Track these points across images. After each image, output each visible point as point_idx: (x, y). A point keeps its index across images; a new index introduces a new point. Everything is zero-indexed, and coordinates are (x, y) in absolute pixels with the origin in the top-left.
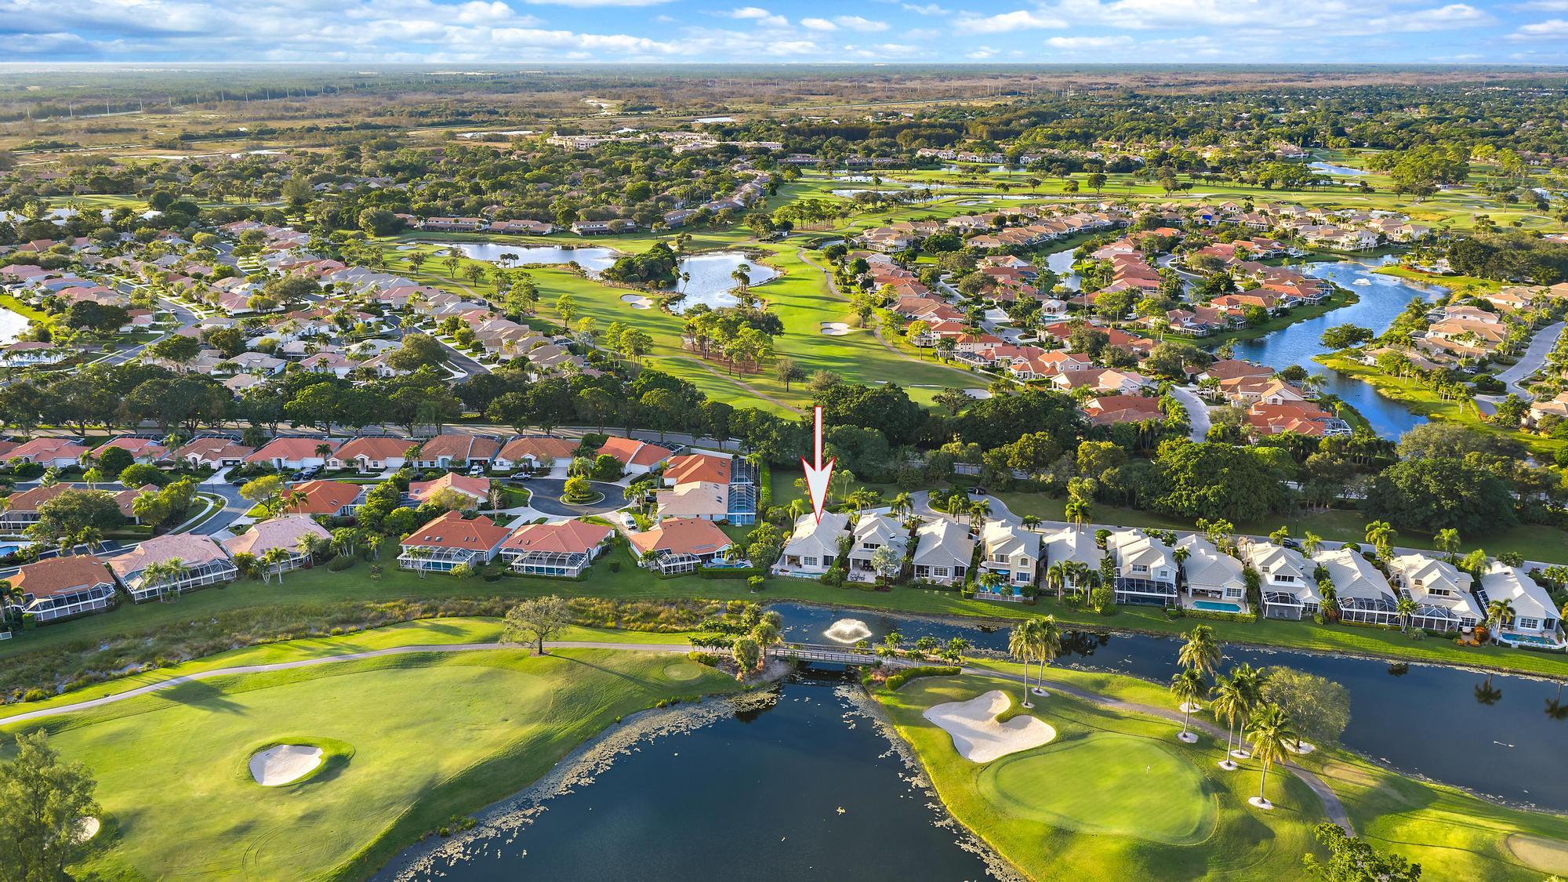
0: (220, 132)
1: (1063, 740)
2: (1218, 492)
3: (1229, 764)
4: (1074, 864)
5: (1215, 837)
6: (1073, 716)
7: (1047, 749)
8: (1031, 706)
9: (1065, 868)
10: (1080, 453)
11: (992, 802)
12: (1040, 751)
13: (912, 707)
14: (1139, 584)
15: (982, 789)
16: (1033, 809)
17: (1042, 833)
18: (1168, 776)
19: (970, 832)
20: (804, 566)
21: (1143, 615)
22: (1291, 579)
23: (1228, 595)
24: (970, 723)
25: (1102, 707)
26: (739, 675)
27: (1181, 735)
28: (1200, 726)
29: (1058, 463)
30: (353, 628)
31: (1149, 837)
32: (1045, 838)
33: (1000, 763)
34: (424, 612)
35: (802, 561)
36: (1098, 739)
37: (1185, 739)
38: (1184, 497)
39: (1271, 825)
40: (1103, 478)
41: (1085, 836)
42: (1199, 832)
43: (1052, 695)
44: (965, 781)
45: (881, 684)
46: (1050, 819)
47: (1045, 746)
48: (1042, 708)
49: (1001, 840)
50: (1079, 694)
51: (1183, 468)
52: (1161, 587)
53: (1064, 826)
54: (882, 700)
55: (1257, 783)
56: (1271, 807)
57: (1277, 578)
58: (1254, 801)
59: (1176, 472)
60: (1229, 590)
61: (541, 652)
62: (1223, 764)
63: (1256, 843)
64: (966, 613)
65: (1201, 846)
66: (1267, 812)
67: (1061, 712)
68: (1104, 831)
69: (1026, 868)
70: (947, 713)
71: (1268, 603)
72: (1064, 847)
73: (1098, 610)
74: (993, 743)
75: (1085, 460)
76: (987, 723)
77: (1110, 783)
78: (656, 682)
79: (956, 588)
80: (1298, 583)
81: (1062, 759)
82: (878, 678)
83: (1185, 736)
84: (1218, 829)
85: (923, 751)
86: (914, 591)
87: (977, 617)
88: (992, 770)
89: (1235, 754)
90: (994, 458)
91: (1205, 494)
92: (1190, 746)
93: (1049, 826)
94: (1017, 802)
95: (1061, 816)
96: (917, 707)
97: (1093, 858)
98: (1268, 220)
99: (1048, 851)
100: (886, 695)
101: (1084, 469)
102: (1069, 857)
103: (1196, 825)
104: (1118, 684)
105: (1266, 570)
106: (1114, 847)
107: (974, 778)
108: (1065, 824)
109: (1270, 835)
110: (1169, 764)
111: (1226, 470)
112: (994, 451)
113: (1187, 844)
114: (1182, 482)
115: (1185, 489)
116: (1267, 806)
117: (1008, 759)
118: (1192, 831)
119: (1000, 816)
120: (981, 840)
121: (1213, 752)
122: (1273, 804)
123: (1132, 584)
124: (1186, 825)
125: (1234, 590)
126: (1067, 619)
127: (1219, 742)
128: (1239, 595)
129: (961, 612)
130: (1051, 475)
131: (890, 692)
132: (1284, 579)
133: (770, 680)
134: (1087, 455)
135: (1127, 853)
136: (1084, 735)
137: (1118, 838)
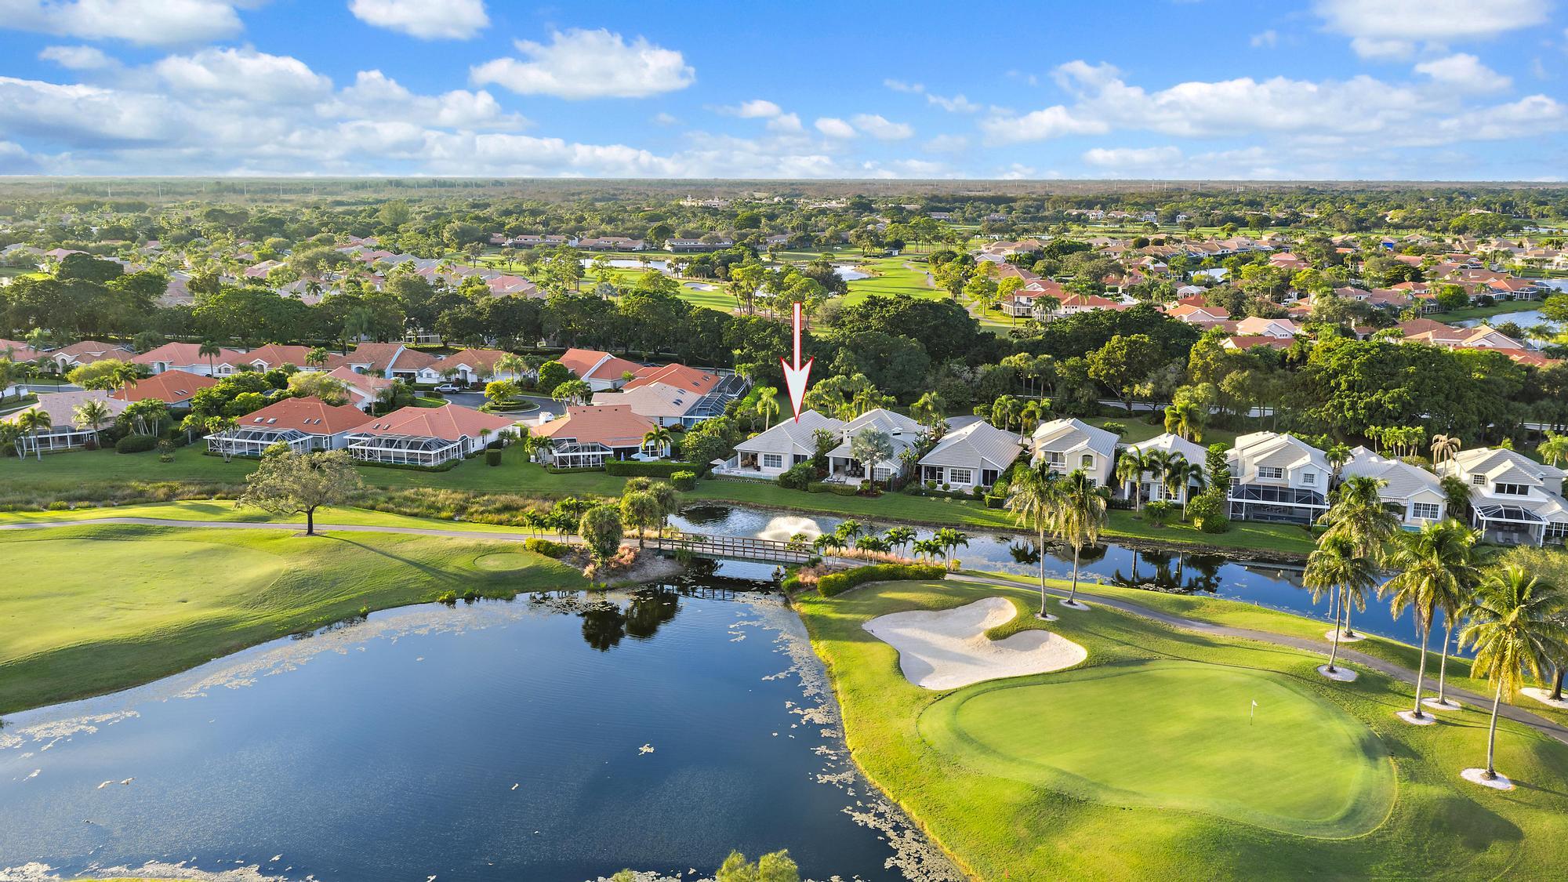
0: (370, 200)
1: (1099, 665)
2: (1400, 396)
3: (1419, 715)
4: (1073, 858)
5: (1390, 829)
6: (1126, 637)
7: (1065, 675)
8: (1051, 618)
9: (1052, 864)
10: (1193, 354)
11: (936, 747)
12: (1051, 679)
13: (849, 617)
14: (1269, 493)
15: (924, 728)
16: (1013, 760)
17: (1019, 799)
18: (1297, 725)
19: (880, 796)
20: (763, 468)
21: (1272, 533)
22: (1524, 490)
23: (1416, 514)
24: (939, 640)
25: (1182, 630)
26: (590, 568)
27: (1324, 670)
28: (1363, 661)
29: (1161, 371)
30: (86, 503)
31: (1242, 819)
32: (1023, 809)
33: (971, 692)
34: (200, 493)
35: (761, 461)
36: (1164, 669)
37: (1332, 676)
38: (1347, 405)
39: (1513, 817)
40: (1225, 385)
41: (1107, 809)
42: (1352, 816)
43: (1094, 610)
44: (899, 715)
45: (810, 588)
46: (1042, 778)
47: (1063, 671)
48: (1070, 623)
49: (934, 809)
50: (1145, 613)
51: (1344, 369)
52: (1305, 496)
53: (1066, 790)
54: (807, 609)
55: (1478, 746)
56: (1511, 787)
57: (1500, 489)
58: (1474, 776)
59: (1336, 374)
60: (1417, 506)
61: (310, 532)
62: (1407, 716)
63: (1481, 846)
64: (986, 523)
65: (1358, 843)
66: (1503, 795)
67: (1103, 631)
68: (1148, 803)
69: (973, 862)
70: (905, 626)
71: (1485, 518)
72: (1059, 827)
73: (1198, 523)
74: (971, 667)
75: (1200, 363)
76: (968, 641)
77: (1176, 728)
78: (456, 571)
79: (978, 497)
80: (1535, 496)
81: (1090, 691)
82: (808, 579)
83: (1332, 670)
84: (1397, 816)
85: (843, 674)
86: (913, 498)
87: (1003, 528)
88: (953, 700)
89: (1431, 703)
90: (1072, 369)
91: (1379, 401)
92: (1343, 686)
93: (1035, 790)
94: (985, 749)
95: (1064, 773)
96: (857, 616)
97: (1115, 849)
98: (1462, 246)
99: (1023, 832)
100: (815, 603)
101: (1198, 375)
102: (1063, 846)
103: (1349, 804)
104: (1218, 607)
105: (1480, 480)
106: (1165, 830)
107: (917, 710)
108: (1068, 787)
109: (1512, 833)
110: (1298, 708)
111: (1412, 369)
112: (1072, 361)
113: (1323, 837)
114: (1344, 386)
115: (1347, 396)
116: (1502, 784)
117: (990, 686)
118: (1338, 814)
119: (945, 770)
120: (897, 809)
121: (1384, 698)
122: (1514, 782)
123: (1254, 491)
124: (1326, 803)
125: (1426, 507)
126: (1146, 534)
127: (1399, 685)
128: (1434, 515)
129: (979, 522)
130: (1150, 385)
131: (823, 598)
132: (1512, 489)
133: (639, 580)
134: (1202, 357)
135: (1189, 842)
136: (1140, 662)
137: (1175, 814)
